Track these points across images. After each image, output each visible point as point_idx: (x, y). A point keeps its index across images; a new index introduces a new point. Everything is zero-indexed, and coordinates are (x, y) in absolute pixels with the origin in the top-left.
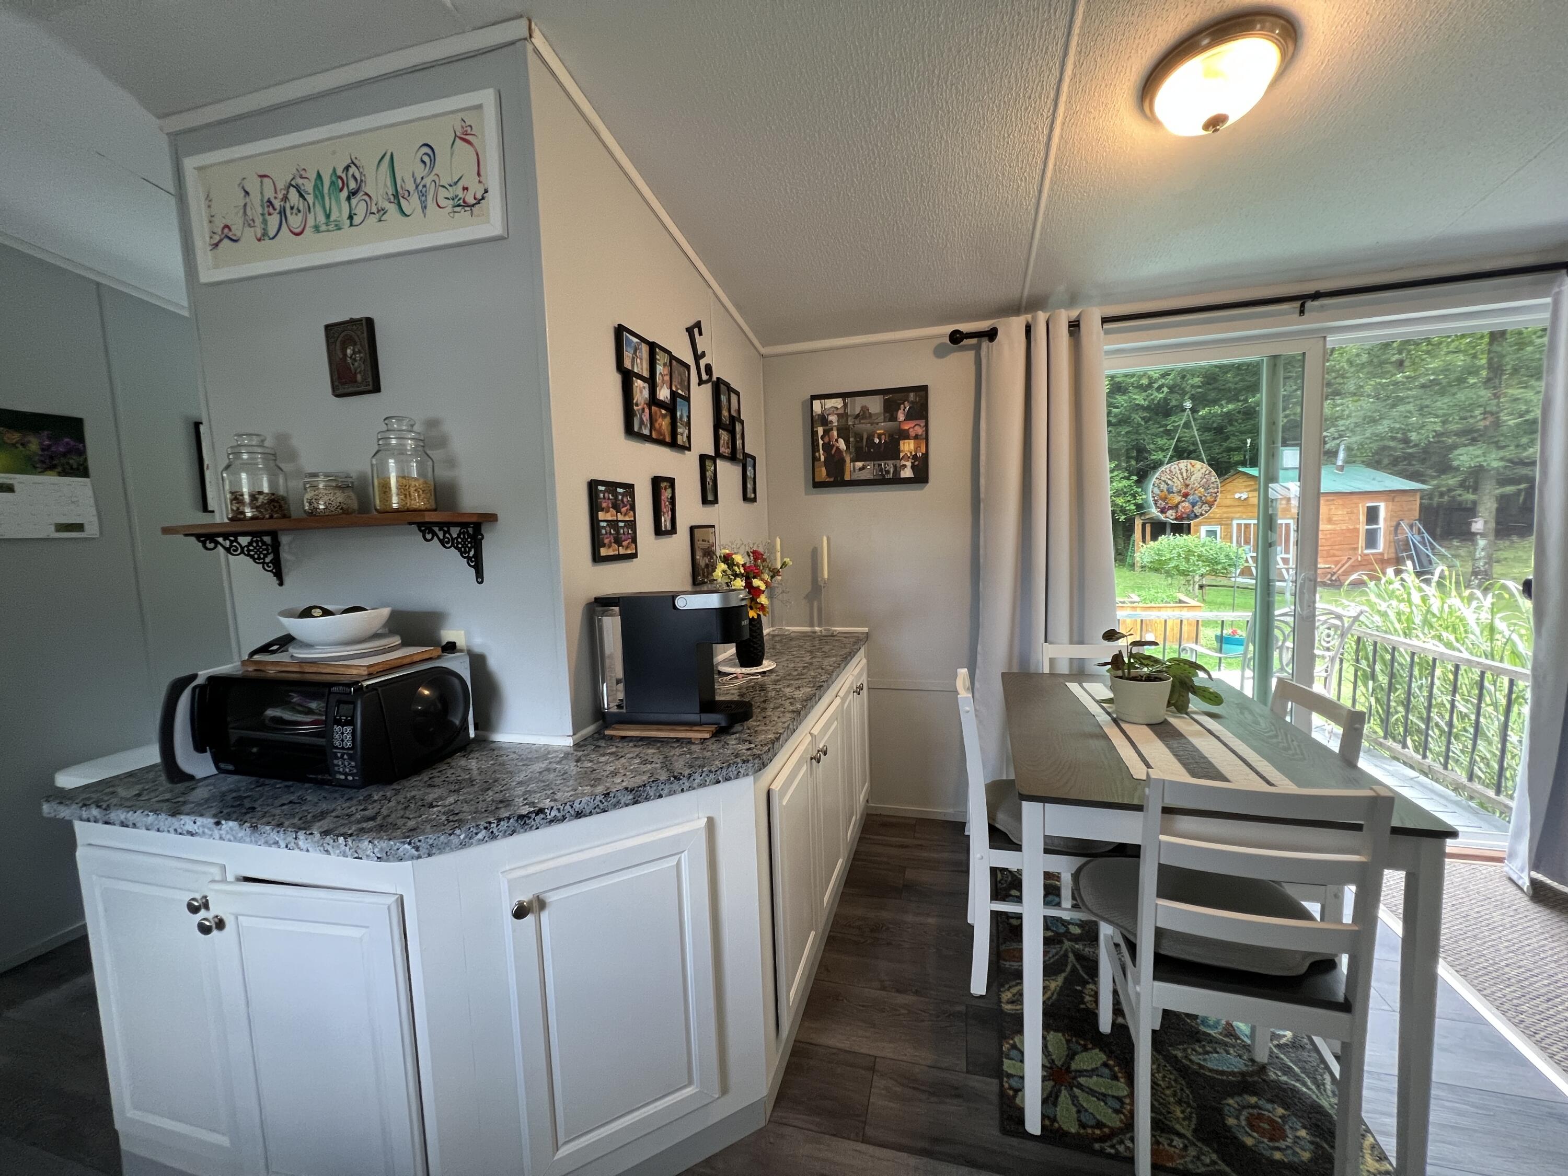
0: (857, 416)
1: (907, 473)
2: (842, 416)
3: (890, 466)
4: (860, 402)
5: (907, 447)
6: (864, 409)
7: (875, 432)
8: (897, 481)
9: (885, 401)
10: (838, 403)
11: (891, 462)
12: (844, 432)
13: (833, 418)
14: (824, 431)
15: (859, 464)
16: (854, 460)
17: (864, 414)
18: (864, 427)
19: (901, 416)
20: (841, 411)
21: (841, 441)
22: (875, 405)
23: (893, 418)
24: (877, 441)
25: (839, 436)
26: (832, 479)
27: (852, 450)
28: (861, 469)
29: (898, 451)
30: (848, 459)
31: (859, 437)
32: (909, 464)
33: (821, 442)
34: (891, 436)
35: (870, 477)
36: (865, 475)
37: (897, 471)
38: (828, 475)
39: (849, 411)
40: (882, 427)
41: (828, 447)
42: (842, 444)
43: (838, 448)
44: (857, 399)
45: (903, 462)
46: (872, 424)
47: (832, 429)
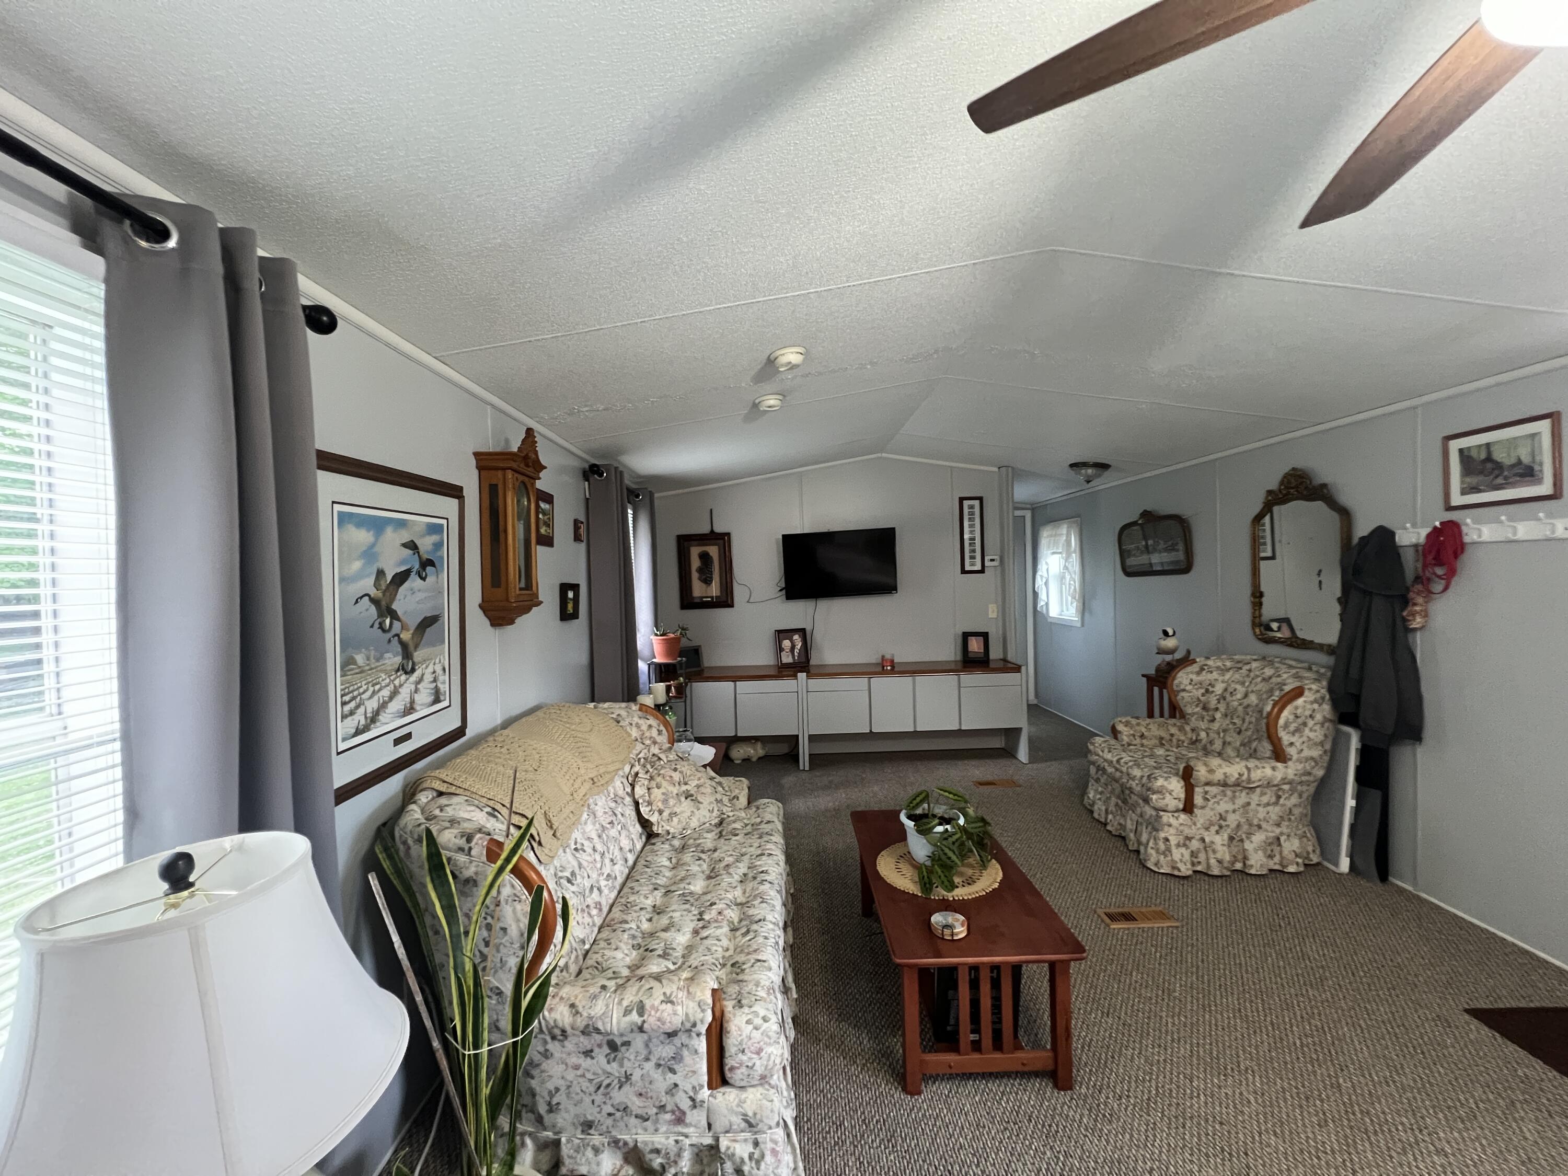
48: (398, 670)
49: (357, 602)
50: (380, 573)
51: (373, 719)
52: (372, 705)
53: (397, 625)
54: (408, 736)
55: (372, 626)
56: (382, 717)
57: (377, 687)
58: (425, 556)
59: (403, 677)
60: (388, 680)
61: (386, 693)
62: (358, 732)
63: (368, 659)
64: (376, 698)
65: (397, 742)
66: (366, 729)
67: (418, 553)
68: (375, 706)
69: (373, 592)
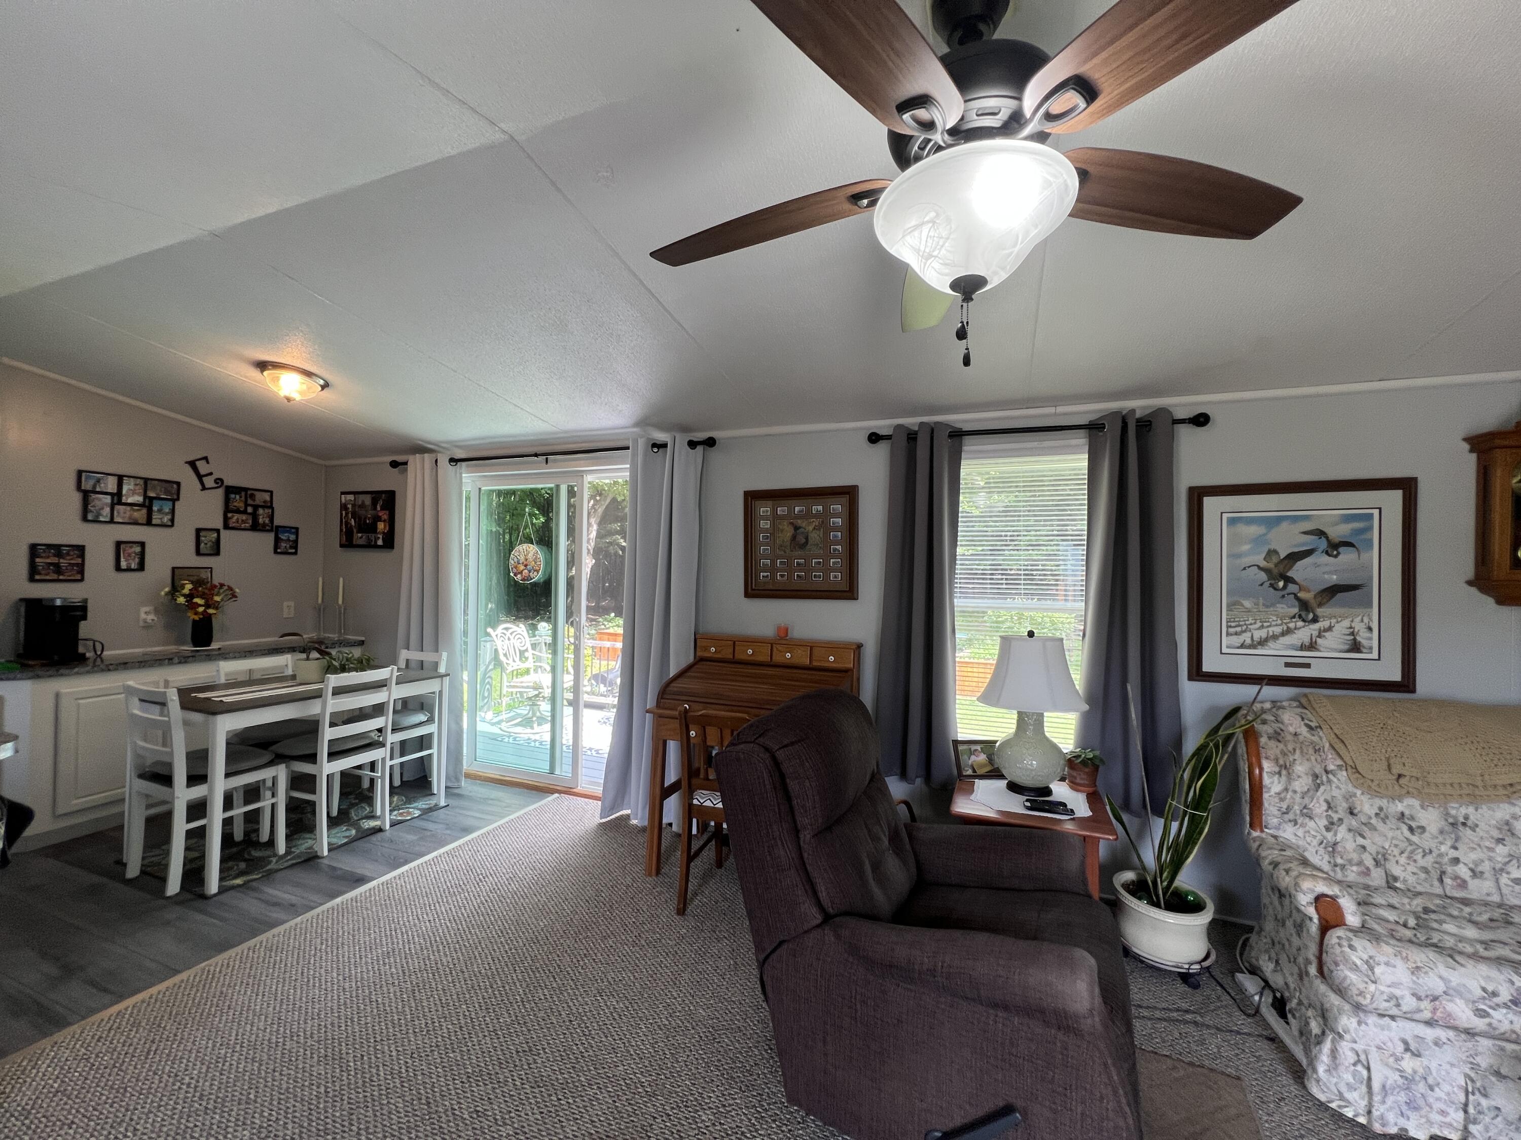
0: (359, 506)
1: (380, 542)
2: (354, 505)
3: (372, 536)
4: (361, 498)
6: (363, 502)
7: (367, 516)
10: (351, 497)
12: (354, 515)
13: (350, 506)
14: (346, 514)
15: (360, 535)
16: (358, 532)
17: (362, 506)
18: (362, 512)
19: (379, 508)
21: (352, 520)
22: (368, 500)
23: (375, 509)
24: (368, 521)
25: (352, 518)
26: (347, 543)
27: (357, 525)
28: (361, 538)
29: (376, 528)
30: (355, 531)
31: (360, 518)
32: (381, 537)
33: (344, 520)
34: (374, 519)
36: (361, 542)
37: (376, 542)
38: (347, 540)
40: (370, 514)
41: (347, 523)
42: (353, 522)
43: (351, 525)
44: (360, 496)
45: (379, 536)
46: (366, 511)
47: (349, 513)
48: (1294, 617)
49: (1245, 569)
50: (1271, 553)
51: (1262, 643)
52: (1259, 634)
53: (1292, 588)
54: (1308, 666)
55: (1262, 585)
56: (1271, 644)
57: (1265, 624)
58: (1337, 540)
59: (1300, 624)
60: (1279, 622)
61: (1278, 630)
62: (1242, 646)
63: (1256, 604)
64: (1265, 630)
65: (1287, 665)
66: (1252, 646)
67: (1327, 538)
68: (1264, 635)
69: (1263, 564)
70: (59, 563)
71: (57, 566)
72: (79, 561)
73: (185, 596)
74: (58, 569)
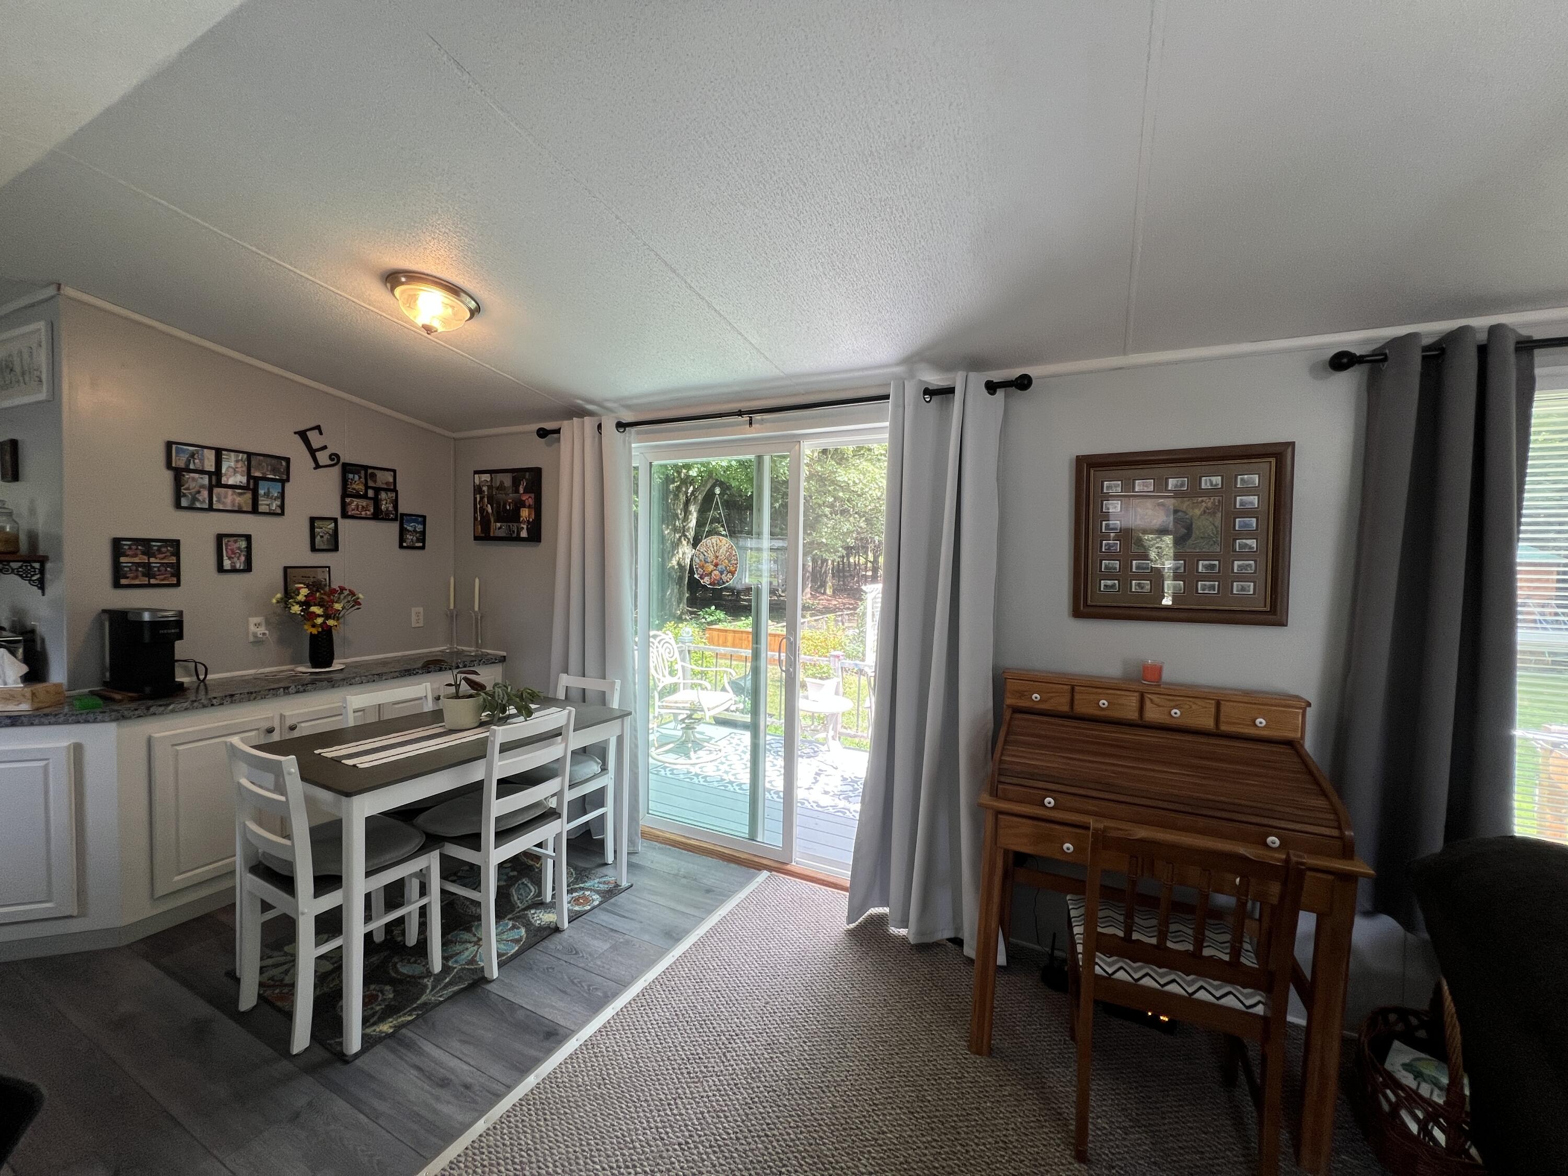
0: (498, 488)
1: (524, 534)
2: (490, 487)
3: (514, 527)
4: (499, 476)
5: (525, 513)
7: (507, 501)
8: (519, 539)
9: (513, 477)
10: (486, 477)
11: (515, 525)
12: (491, 500)
13: (485, 489)
14: (480, 498)
15: (499, 525)
16: (496, 521)
17: (501, 487)
18: (501, 496)
19: (521, 491)
20: (489, 484)
21: (489, 506)
22: (507, 480)
23: (517, 491)
24: (508, 508)
25: (488, 503)
26: (483, 535)
27: (495, 513)
28: (500, 528)
29: (519, 517)
30: (492, 519)
31: (498, 504)
32: (525, 527)
33: (478, 506)
34: (516, 505)
35: (504, 535)
36: (500, 534)
37: (518, 533)
38: (482, 531)
39: (493, 484)
40: (511, 497)
41: (482, 510)
42: (489, 509)
43: (487, 512)
44: (498, 475)
45: (522, 525)
46: (505, 494)
47: (484, 497)
70: (149, 563)
71: (148, 566)
72: (173, 560)
73: (300, 603)
74: (148, 571)
